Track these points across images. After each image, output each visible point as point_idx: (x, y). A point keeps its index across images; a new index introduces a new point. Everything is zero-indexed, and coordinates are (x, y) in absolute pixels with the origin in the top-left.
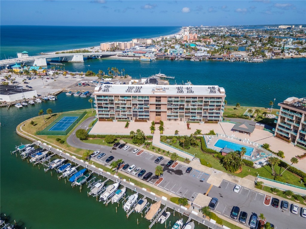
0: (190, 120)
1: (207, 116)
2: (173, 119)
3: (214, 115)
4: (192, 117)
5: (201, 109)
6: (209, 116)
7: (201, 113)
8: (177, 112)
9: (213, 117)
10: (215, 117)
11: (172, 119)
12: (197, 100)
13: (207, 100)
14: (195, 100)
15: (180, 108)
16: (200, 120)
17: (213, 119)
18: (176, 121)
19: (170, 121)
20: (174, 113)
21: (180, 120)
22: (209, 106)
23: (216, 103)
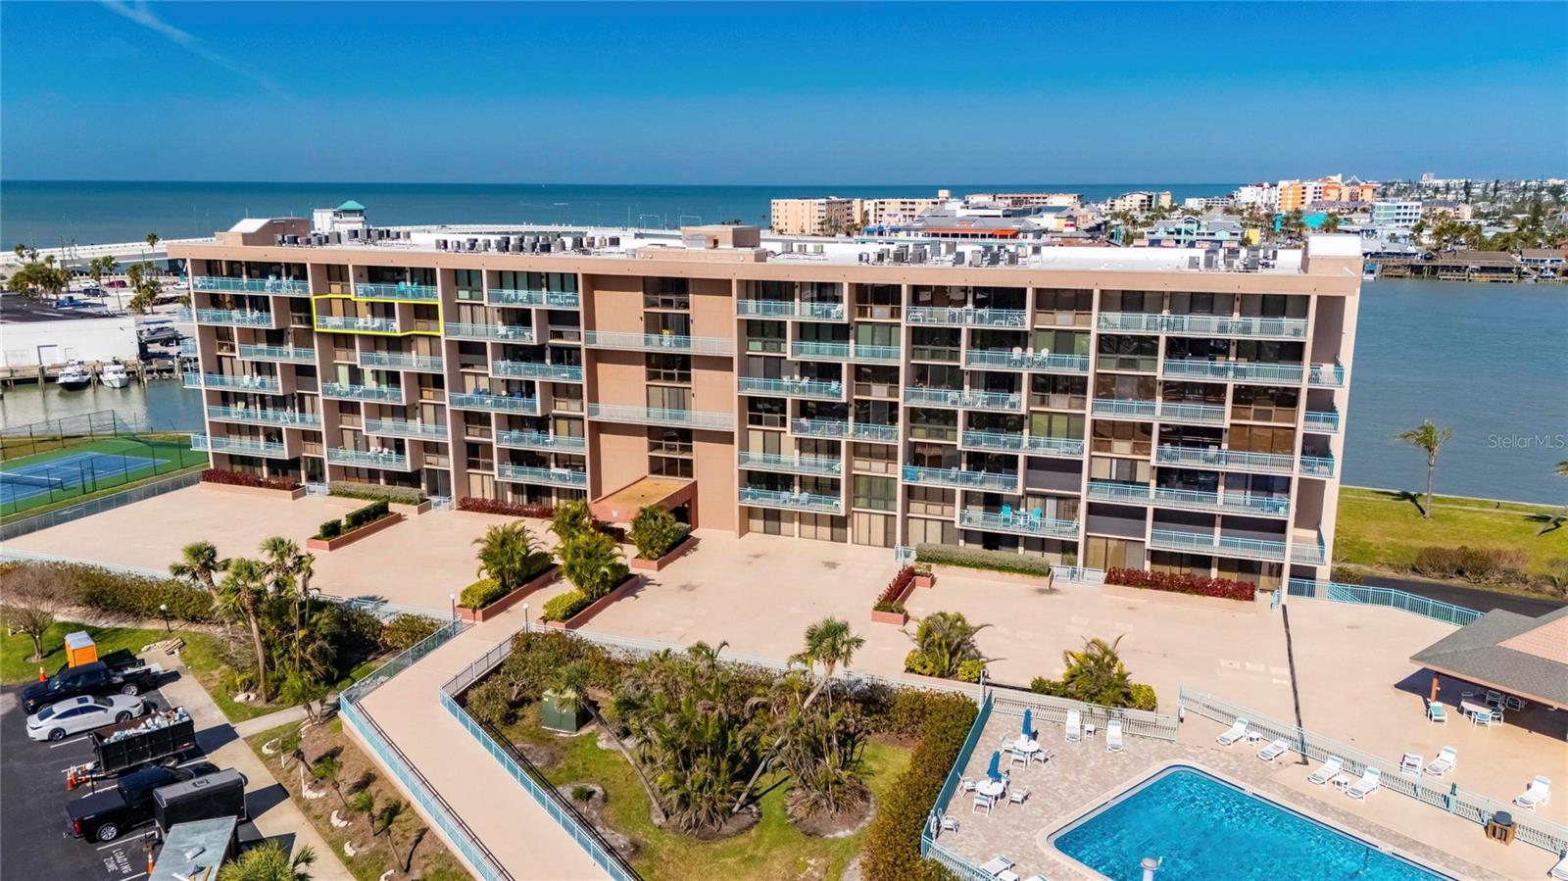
0: (968, 536)
1: (1139, 514)
2: (802, 518)
3: (1226, 502)
5: (1076, 427)
6: (1161, 516)
7: (1075, 467)
8: (829, 449)
9: (1207, 521)
10: (1231, 523)
11: (791, 517)
13: (1140, 324)
17: (1216, 544)
18: (832, 540)
19: (779, 534)
20: (809, 458)
21: (864, 538)
22: (1159, 399)
23: (1243, 364)
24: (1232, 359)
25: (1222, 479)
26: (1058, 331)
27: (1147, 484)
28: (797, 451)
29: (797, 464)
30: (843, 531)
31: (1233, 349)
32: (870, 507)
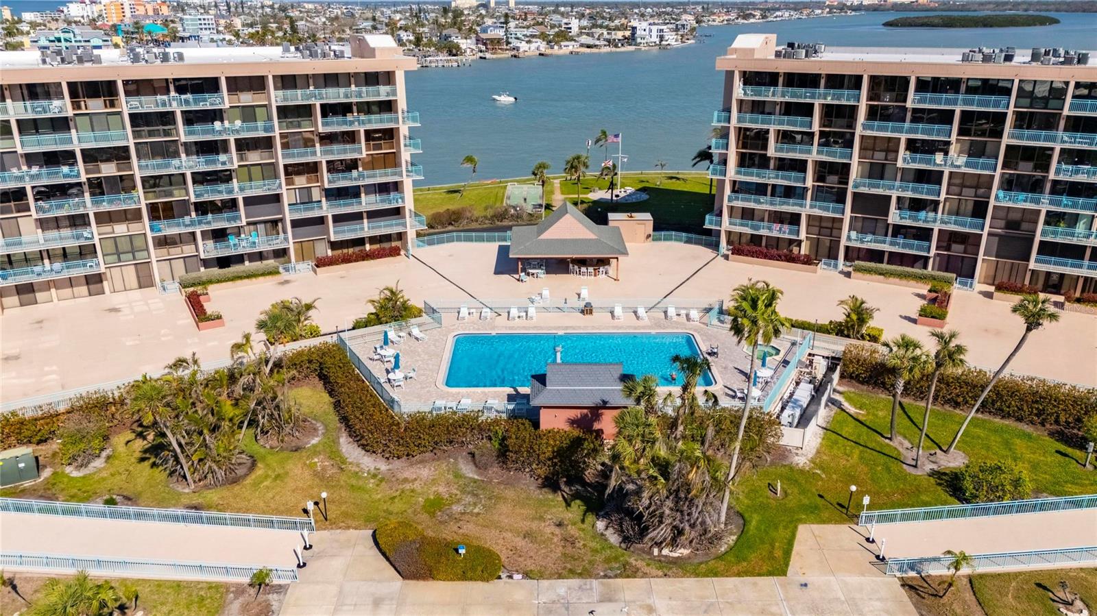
0: (206, 263)
1: (321, 221)
2: (57, 285)
3: (368, 202)
4: (210, 243)
5: (269, 171)
6: (338, 219)
7: (277, 198)
8: (78, 221)
9: (357, 217)
10: (373, 215)
11: (47, 286)
12: (225, 100)
13: (297, 97)
14: (208, 103)
15: (97, 187)
16: (281, 253)
17: (367, 229)
18: (90, 295)
19: (36, 303)
20: (53, 234)
21: (118, 286)
22: (318, 145)
23: (363, 117)
24: (355, 114)
25: (362, 189)
26: (243, 107)
27: (320, 201)
28: (40, 231)
29: (42, 241)
30: (99, 285)
31: (355, 108)
32: (120, 261)
